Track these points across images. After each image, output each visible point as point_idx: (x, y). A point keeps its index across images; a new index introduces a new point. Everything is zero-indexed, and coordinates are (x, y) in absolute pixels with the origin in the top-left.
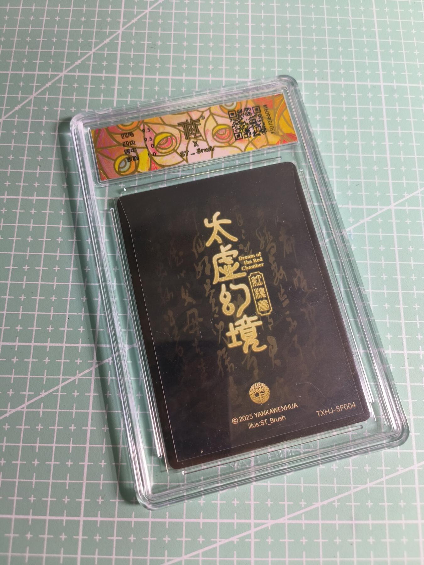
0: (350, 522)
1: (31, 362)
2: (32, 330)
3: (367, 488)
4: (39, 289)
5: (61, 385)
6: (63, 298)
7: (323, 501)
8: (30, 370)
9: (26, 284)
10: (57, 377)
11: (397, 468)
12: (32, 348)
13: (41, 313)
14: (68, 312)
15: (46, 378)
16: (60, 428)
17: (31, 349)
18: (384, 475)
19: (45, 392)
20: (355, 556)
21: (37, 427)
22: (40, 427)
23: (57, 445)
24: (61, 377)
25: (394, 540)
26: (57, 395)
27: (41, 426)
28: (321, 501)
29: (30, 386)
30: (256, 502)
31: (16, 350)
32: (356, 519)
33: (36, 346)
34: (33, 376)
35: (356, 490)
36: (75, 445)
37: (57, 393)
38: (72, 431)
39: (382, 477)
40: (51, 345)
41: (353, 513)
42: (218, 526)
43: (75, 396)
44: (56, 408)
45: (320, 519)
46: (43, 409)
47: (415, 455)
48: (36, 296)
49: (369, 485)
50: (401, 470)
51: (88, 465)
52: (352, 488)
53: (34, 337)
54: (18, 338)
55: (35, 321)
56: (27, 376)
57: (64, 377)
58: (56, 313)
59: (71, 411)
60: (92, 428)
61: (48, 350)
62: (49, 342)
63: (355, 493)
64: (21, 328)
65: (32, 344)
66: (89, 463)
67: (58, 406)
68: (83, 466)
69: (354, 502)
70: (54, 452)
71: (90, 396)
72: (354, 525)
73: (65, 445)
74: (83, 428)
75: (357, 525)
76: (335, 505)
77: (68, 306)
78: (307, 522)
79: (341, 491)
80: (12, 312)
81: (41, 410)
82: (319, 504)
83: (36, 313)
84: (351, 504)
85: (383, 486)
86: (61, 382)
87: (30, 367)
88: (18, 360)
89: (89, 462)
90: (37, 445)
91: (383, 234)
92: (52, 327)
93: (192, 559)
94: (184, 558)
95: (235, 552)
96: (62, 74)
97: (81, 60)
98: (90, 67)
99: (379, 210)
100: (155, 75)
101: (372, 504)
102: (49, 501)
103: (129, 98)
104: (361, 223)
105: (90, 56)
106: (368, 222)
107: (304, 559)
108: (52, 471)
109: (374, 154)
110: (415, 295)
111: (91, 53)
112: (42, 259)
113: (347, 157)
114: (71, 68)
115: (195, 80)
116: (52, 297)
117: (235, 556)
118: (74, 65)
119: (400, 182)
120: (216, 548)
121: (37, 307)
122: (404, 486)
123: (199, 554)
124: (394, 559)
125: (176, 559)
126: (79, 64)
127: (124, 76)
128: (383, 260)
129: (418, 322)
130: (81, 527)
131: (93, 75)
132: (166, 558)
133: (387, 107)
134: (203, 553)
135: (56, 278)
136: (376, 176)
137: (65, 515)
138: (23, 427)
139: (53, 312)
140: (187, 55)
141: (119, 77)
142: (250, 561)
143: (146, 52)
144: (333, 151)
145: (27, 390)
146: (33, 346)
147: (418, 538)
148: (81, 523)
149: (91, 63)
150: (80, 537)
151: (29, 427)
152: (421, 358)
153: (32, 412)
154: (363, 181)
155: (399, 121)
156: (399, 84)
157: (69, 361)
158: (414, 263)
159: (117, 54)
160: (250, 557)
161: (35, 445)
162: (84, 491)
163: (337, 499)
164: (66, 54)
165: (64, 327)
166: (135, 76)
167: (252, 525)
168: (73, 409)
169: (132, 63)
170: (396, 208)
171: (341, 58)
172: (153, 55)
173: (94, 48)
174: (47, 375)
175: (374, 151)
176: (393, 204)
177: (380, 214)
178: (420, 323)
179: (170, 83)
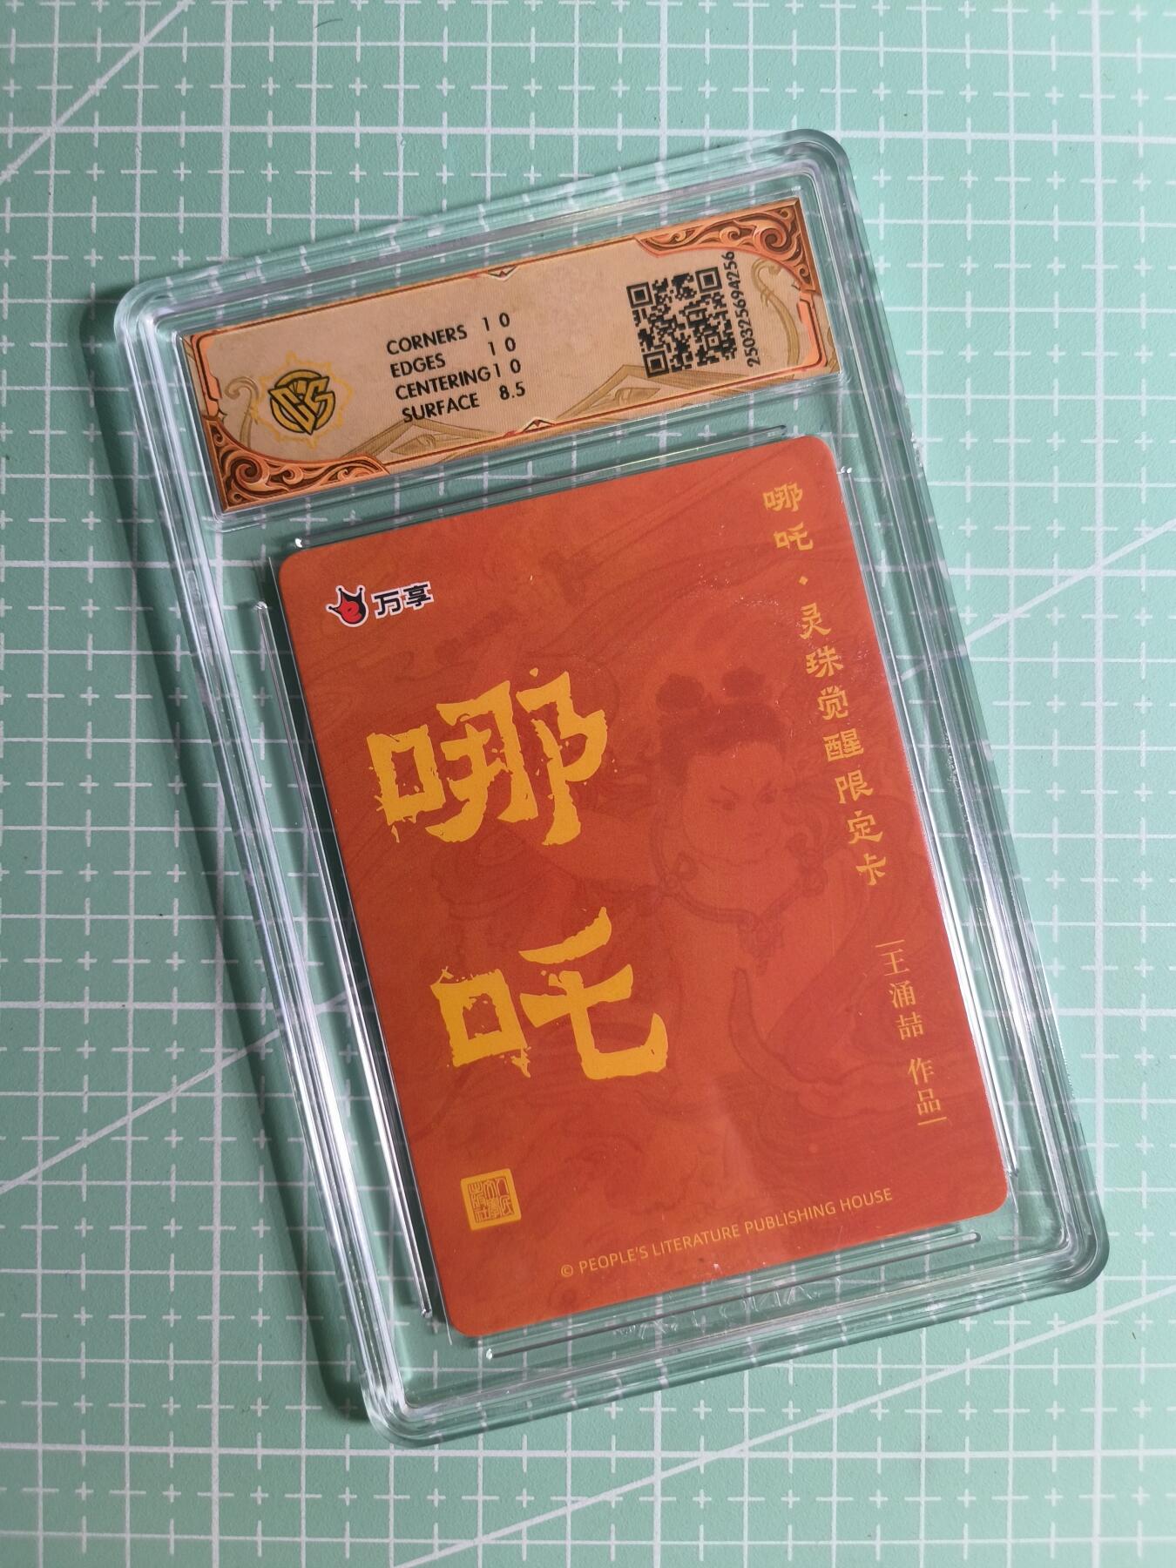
0: (914, 1455)
1: (42, 1056)
2: (37, 965)
3: (964, 1371)
4: (44, 846)
5: (131, 1116)
6: (116, 873)
7: (845, 1404)
8: (41, 1076)
9: (5, 833)
10: (119, 1094)
11: (1049, 1322)
12: (42, 1016)
13: (58, 916)
14: (132, 911)
15: (90, 1098)
16: (139, 1228)
17: (38, 1019)
18: (1012, 1339)
19: (89, 1134)
20: (922, 1534)
21: (77, 1228)
22: (83, 1227)
23: (134, 1272)
24: (130, 1094)
25: (1025, 1497)
26: (124, 1143)
27: (88, 1223)
28: (840, 1406)
29: (46, 1119)
30: (667, 1409)
32: (928, 1449)
33: (53, 1010)
34: (53, 1094)
35: (932, 1378)
36: (183, 1273)
37: (124, 1138)
38: (173, 1235)
39: (1008, 1345)
40: (95, 1005)
41: (923, 1432)
42: (569, 1466)
43: (174, 1146)
44: (123, 1178)
45: (835, 1448)
46: (88, 1179)
48: (38, 867)
49: (970, 1364)
50: (1060, 1326)
51: (222, 1323)
52: (924, 1372)
53: (42, 986)
55: (43, 940)
56: (35, 1094)
57: (137, 1094)
58: (100, 917)
59: (164, 1183)
60: (226, 1228)
61: (86, 1021)
62: (87, 998)
63: (930, 1386)
64: (6, 960)
65: (41, 1005)
66: (225, 1318)
67: (129, 1171)
68: (209, 1324)
69: (928, 1407)
70: (127, 1291)
71: (212, 1143)
72: (923, 1461)
73: (156, 1272)
74: (202, 1228)
75: (928, 1460)
76: (875, 1415)
77: (132, 895)
78: (799, 1455)
79: (892, 1379)
81: (84, 1183)
82: (833, 1413)
83: (43, 916)
84: (918, 1411)
85: (1006, 1366)
86: (130, 1108)
87: (41, 1068)
88: (4, 1049)
89: (221, 1314)
90: (83, 1272)
91: (1064, 660)
92: (91, 957)
93: (504, 1542)
94: (482, 1540)
95: (613, 1527)
96: (49, 132)
97: (106, 79)
98: (136, 101)
99: (1055, 582)
100: (351, 122)
101: (975, 1411)
102: (127, 1410)
103: (269, 210)
104: (997, 623)
105: (135, 59)
106: (1018, 620)
107: (790, 1543)
108: (127, 1338)
109: (1056, 391)
110: (1143, 847)
111: (138, 48)
112: (45, 756)
113: (968, 405)
114: (76, 106)
115: (483, 137)
116: (84, 869)
117: (613, 1536)
118: (86, 98)
119: (1129, 485)
120: (565, 1517)
121: (43, 899)
122: (1063, 1366)
123: (520, 1532)
124: (1022, 1541)
125: (463, 1545)
126: (102, 91)
127: (249, 129)
128: (1056, 742)
129: (1144, 925)
130: (216, 1471)
131: (150, 129)
132: (436, 1541)
133: (1110, 224)
134: (529, 1529)
135: (89, 812)
136: (1056, 468)
137: (172, 1441)
138: (39, 1228)
139: (92, 913)
140: (453, 44)
141: (232, 134)
142: (652, 1546)
143: (315, 38)
144: (925, 384)
145: (41, 1131)
146: (42, 1010)
147: (1091, 1492)
148: (215, 1461)
149: (140, 87)
150: (215, 1494)
151: (56, 1227)
152: (1144, 1028)
153: (61, 1188)
154: (1013, 485)
155: (1143, 274)
156: (1154, 140)
157: (147, 1050)
158: (1149, 749)
159: (222, 49)
160: (651, 1538)
161: (77, 1272)
162: (216, 1386)
163: (882, 1401)
164: (56, 55)
165: (126, 957)
166: (284, 129)
167: (658, 1464)
168: (168, 1179)
169: (271, 80)
170: (1110, 573)
171: (968, 43)
172: (341, 48)
173: (147, 30)
174: (90, 1090)
175: (1056, 382)
176: (1102, 561)
177: (1056, 596)
178: (1149, 928)
179: (401, 149)
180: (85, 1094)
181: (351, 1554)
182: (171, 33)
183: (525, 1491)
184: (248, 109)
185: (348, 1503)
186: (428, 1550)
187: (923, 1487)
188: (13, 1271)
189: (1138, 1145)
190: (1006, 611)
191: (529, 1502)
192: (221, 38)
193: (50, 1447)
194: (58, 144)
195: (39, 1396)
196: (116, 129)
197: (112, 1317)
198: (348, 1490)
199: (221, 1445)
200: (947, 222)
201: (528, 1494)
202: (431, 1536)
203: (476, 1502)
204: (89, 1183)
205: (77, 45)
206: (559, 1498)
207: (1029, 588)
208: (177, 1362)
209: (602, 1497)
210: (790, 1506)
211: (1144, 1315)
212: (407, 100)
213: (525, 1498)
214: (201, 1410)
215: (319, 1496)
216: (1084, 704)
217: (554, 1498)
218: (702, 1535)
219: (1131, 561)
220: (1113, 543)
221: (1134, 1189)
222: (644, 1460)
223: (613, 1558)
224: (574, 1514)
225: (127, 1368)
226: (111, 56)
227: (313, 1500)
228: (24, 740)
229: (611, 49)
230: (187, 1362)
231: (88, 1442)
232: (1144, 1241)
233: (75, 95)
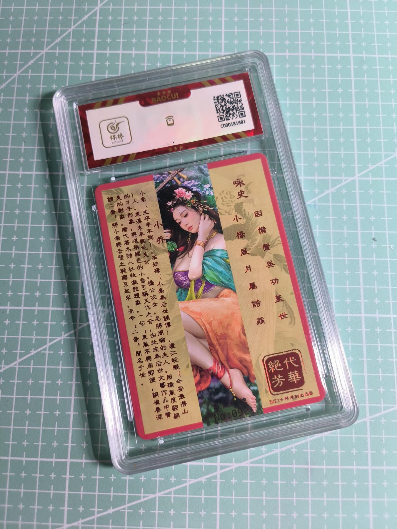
0: (306, 466)
2: (22, 295)
3: (322, 437)
4: (27, 258)
5: (48, 345)
6: (49, 266)
7: (282, 447)
8: (20, 331)
9: (15, 253)
10: (45, 337)
12: (22, 311)
13: (30, 280)
14: (53, 278)
15: (35, 338)
16: (49, 382)
17: (21, 313)
19: (34, 350)
20: (310, 496)
21: (28, 382)
22: (30, 381)
23: (46, 397)
24: (48, 337)
25: (345, 483)
26: (45, 353)
27: (32, 380)
28: (280, 448)
29: (21, 345)
31: (8, 313)
32: (311, 464)
33: (26, 310)
34: (24, 337)
35: (312, 439)
36: (62, 397)
37: (45, 352)
38: (59, 385)
40: (39, 308)
41: (309, 458)
42: (188, 468)
44: (44, 365)
45: (279, 463)
46: (33, 365)
47: (368, 409)
48: (24, 264)
49: (324, 435)
51: (74, 415)
53: (23, 302)
54: (9, 303)
56: (18, 337)
57: (51, 337)
58: (43, 280)
60: (77, 383)
61: (36, 313)
62: (37, 306)
63: (311, 441)
64: (12, 294)
65: (22, 308)
67: (46, 363)
68: (69, 415)
69: (310, 449)
70: (43, 403)
71: (74, 354)
72: (309, 469)
73: (53, 397)
74: (69, 382)
75: (312, 469)
76: (292, 451)
77: (53, 274)
78: (267, 465)
80: (4, 279)
81: (31, 367)
82: (278, 451)
83: (25, 280)
84: (307, 451)
85: (337, 435)
86: (48, 342)
87: (21, 328)
88: (10, 322)
89: (74, 412)
90: (29, 397)
91: (347, 204)
92: (39, 293)
93: (165, 495)
94: (158, 494)
95: (203, 491)
96: (43, 52)
97: (61, 38)
98: (69, 44)
99: (343, 181)
100: (132, 50)
101: (327, 451)
102: (40, 445)
103: (107, 74)
104: (326, 193)
105: (70, 33)
106: (332, 192)
107: (264, 498)
108: (42, 420)
109: (341, 125)
110: (375, 262)
111: (71, 30)
112: (29, 230)
113: (315, 129)
114: (52, 45)
115: (170, 55)
116: (39, 265)
117: (203, 494)
118: (55, 43)
119: (365, 153)
120: (186, 486)
121: (25, 274)
122: (356, 436)
123: (171, 492)
124: (345, 499)
125: (151, 496)
126: (60, 41)
127: (102, 52)
128: (345, 229)
129: (376, 287)
130: (68, 468)
131: (73, 51)
132: (142, 495)
133: (356, 79)
134: (174, 491)
135: (42, 248)
136: (342, 148)
137: (54, 457)
138: (16, 382)
139: (40, 279)
140: (162, 30)
141: (97, 53)
142: (216, 498)
143: (122, 27)
144: (301, 124)
145: (19, 349)
146: (22, 310)
147: (368, 482)
148: (68, 464)
149: (71, 40)
150: (68, 476)
151: (21, 381)
152: (378, 320)
153: (24, 368)
154: (329, 152)
155: (367, 93)
156: (368, 56)
157: (55, 323)
158: (375, 232)
159: (95, 30)
160: (216, 495)
161: (27, 397)
162: (70, 437)
163: (295, 446)
164: (47, 31)
165: (50, 293)
166: (112, 52)
167: (219, 468)
168: (59, 366)
169: (109, 39)
170: (360, 178)
171: (312, 29)
172: (130, 30)
173: (74, 25)
174: (36, 336)
175: (341, 123)
176: (357, 175)
177: (344, 185)
178: (378, 288)
179: (146, 58)
180: (34, 337)
181: (113, 499)
182: (81, 26)
183: (173, 477)
184: (102, 46)
185: (113, 480)
186: (139, 498)
187: (310, 478)
188: (6, 396)
189: (378, 359)
190: (328, 189)
191: (174, 481)
192: (95, 27)
193: (13, 458)
194: (45, 55)
195: (11, 440)
196: (63, 51)
197: (37, 412)
198: (113, 475)
199: (71, 458)
200: (307, 78)
201: (174, 478)
202: (140, 493)
203: (156, 480)
204: (33, 367)
205: (53, 29)
206: (185, 480)
207: (335, 183)
208: (58, 428)
209: (199, 479)
210: (264, 484)
211: (383, 418)
212: (148, 44)
213: (173, 479)
214: (65, 446)
215: (103, 477)
216: (354, 218)
217: (183, 479)
218: (234, 494)
219: (367, 175)
220: (360, 170)
221: (377, 374)
222: (214, 466)
223: (203, 502)
224: (190, 485)
225: (41, 430)
226: (63, 32)
227: (101, 479)
228: (23, 225)
229: (208, 31)
230: (61, 428)
231: (26, 457)
232: (382, 392)
233: (52, 42)
